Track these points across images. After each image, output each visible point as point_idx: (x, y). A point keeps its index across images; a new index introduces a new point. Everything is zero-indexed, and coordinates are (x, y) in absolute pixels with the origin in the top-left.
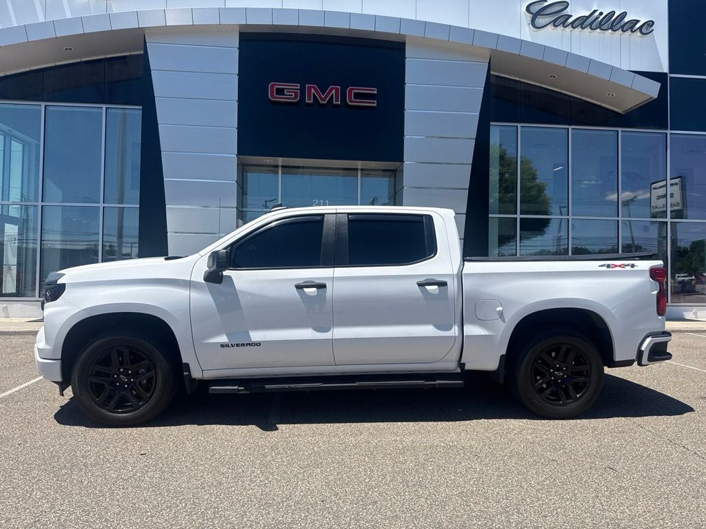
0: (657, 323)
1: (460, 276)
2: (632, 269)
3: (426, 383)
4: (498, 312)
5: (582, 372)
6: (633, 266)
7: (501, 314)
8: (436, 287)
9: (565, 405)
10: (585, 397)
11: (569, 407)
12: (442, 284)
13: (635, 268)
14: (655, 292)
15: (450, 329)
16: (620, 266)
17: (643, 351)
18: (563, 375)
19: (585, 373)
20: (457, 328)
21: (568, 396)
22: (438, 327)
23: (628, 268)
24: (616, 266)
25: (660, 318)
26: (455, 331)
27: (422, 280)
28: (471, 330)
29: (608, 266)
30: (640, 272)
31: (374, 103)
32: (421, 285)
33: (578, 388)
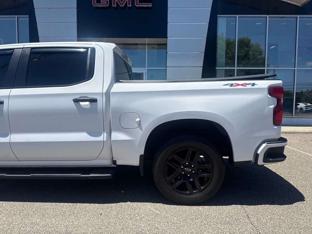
0: (272, 132)
1: (108, 94)
2: (253, 87)
3: (82, 176)
4: (137, 122)
5: (207, 169)
6: (253, 85)
7: (139, 123)
8: (88, 103)
9: (191, 194)
10: (207, 189)
11: (194, 196)
12: (93, 101)
13: (255, 87)
14: (272, 107)
15: (100, 135)
16: (242, 85)
17: (259, 154)
18: (192, 171)
19: (209, 171)
20: (105, 134)
21: (194, 187)
22: (91, 134)
23: (249, 87)
24: (239, 85)
25: (276, 127)
26: (103, 137)
27: (77, 97)
28: (117, 136)
29: (232, 85)
30: (260, 90)
31: (150, 5)
32: (76, 101)
33: (202, 181)
